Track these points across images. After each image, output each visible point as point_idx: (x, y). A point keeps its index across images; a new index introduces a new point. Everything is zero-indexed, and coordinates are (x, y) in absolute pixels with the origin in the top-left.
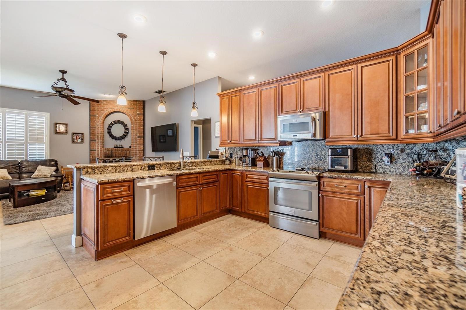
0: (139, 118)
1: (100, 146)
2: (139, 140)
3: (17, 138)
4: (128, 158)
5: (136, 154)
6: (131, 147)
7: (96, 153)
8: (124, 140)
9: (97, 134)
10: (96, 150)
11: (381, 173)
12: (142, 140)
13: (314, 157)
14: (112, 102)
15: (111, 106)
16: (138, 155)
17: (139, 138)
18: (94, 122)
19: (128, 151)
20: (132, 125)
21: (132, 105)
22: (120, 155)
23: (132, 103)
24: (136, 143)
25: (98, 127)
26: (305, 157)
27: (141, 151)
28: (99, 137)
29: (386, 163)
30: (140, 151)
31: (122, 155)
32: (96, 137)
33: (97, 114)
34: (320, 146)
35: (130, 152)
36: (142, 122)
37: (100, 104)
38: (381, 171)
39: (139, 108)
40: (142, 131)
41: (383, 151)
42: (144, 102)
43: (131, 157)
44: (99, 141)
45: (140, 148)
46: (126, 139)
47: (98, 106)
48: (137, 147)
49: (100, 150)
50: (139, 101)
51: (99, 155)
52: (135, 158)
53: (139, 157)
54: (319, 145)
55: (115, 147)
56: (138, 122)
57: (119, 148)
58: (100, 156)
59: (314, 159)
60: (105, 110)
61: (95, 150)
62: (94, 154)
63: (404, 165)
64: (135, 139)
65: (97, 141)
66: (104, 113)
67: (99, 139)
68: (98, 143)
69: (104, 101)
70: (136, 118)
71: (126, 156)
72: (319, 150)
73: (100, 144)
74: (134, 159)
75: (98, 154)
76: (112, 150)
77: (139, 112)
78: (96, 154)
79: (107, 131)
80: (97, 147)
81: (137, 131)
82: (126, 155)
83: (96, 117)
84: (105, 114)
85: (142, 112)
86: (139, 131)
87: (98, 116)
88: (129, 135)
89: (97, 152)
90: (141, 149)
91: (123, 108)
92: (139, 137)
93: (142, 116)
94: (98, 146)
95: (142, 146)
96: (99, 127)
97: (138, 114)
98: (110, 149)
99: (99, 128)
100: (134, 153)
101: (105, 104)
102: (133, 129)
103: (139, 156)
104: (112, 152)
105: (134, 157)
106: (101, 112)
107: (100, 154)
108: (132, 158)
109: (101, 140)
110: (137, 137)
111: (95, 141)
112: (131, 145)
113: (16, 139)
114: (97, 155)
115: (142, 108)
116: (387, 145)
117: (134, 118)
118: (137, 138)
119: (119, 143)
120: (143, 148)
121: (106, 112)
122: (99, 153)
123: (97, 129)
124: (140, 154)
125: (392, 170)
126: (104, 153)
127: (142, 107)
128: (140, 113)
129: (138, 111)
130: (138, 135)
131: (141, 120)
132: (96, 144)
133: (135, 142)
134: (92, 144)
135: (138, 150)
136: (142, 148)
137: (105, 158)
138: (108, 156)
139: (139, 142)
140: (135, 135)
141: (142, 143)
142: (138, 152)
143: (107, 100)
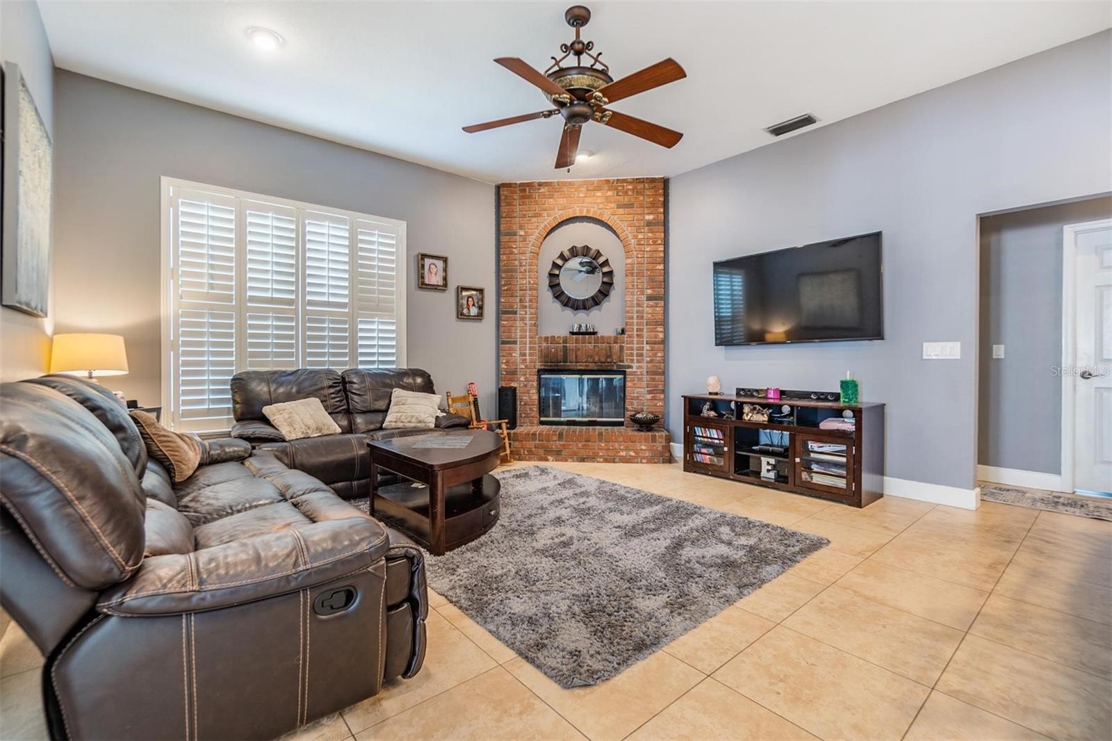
0: (650, 235)
1: (528, 328)
2: (650, 310)
3: (332, 299)
4: (615, 368)
5: (642, 355)
6: (623, 332)
7: (518, 352)
8: (601, 310)
9: (520, 290)
10: (518, 343)
12: (659, 310)
14: (565, 189)
15: (562, 201)
16: (648, 359)
17: (651, 303)
18: (512, 253)
19: (617, 346)
20: (629, 261)
21: (630, 193)
22: (592, 357)
23: (630, 187)
24: (642, 318)
25: (522, 269)
28: (527, 299)
30: (655, 343)
31: (597, 359)
32: (518, 301)
33: (521, 228)
35: (621, 348)
36: (661, 248)
37: (529, 197)
39: (653, 205)
40: (662, 278)
42: (666, 182)
43: (626, 363)
44: (526, 312)
45: (652, 334)
46: (606, 305)
47: (524, 204)
48: (645, 333)
49: (530, 343)
50: (653, 180)
51: (528, 357)
52: (638, 368)
53: (650, 365)
55: (573, 334)
56: (648, 249)
57: (587, 336)
58: (528, 361)
60: (545, 214)
61: (515, 342)
62: (511, 355)
64: (638, 305)
65: (521, 312)
66: (542, 225)
67: (525, 307)
68: (523, 319)
69: (540, 184)
70: (640, 236)
71: (609, 360)
73: (528, 322)
74: (634, 369)
75: (524, 355)
76: (565, 341)
77: (651, 217)
78: (516, 354)
79: (547, 281)
80: (518, 334)
81: (645, 279)
82: (610, 356)
83: (518, 237)
84: (546, 226)
85: (662, 217)
86: (651, 280)
87: (522, 233)
88: (615, 294)
89: (520, 348)
90: (655, 337)
91: (601, 206)
92: (650, 298)
93: (662, 228)
94: (523, 330)
95: (660, 329)
96: (528, 268)
97: (649, 224)
98: (559, 337)
99: (525, 270)
100: (635, 352)
101: (544, 196)
102: (632, 274)
103: (651, 361)
104: (565, 348)
105: (635, 365)
106: (534, 220)
107: (530, 355)
108: (630, 367)
109: (534, 311)
110: (644, 298)
111: (515, 313)
112: (627, 324)
113: (329, 304)
114: (519, 359)
115: (660, 204)
117: (635, 237)
118: (645, 302)
119: (583, 319)
120: (664, 335)
121: (548, 221)
122: (527, 352)
123: (519, 275)
124: (655, 355)
126: (540, 351)
127: (662, 199)
128: (654, 219)
129: (649, 214)
130: (649, 292)
131: (659, 242)
132: (518, 323)
133: (637, 316)
134: (506, 323)
135: (647, 343)
136: (661, 335)
137: (545, 365)
138: (553, 361)
139: (650, 316)
140: (639, 293)
141: (660, 317)
142: (647, 347)
143: (551, 183)
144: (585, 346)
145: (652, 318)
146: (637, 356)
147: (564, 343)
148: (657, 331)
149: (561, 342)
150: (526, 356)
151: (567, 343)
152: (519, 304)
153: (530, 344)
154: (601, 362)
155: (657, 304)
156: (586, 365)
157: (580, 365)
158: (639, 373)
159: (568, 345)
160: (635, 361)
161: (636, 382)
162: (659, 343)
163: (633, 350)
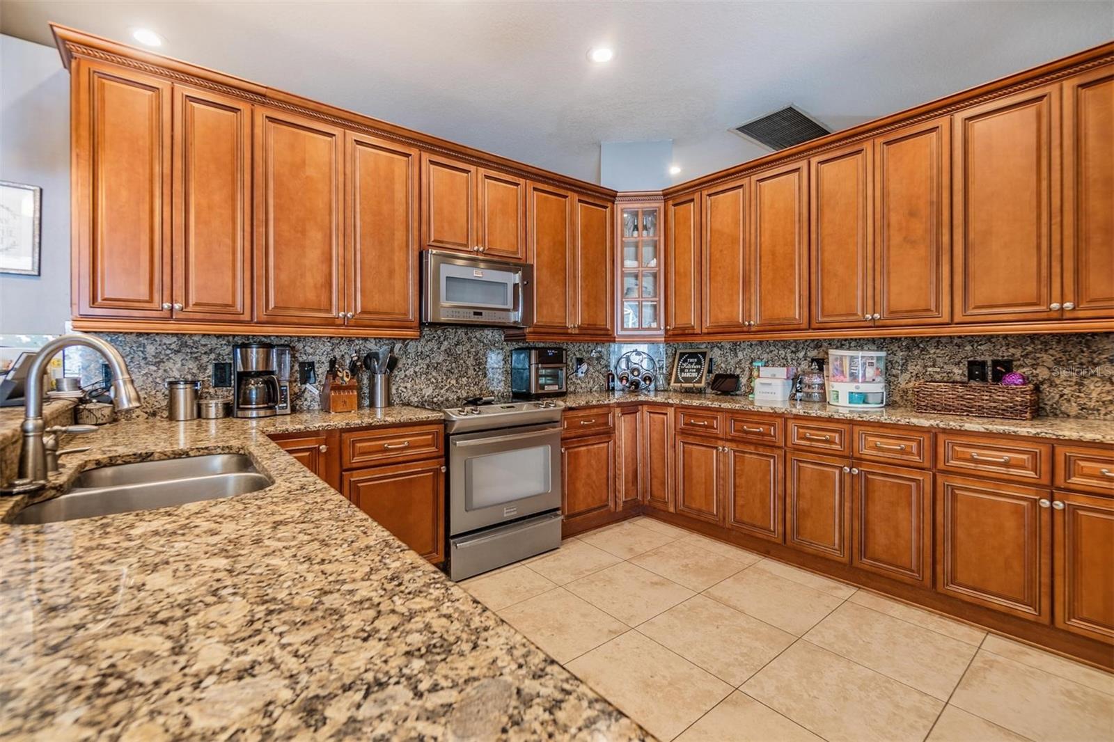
11: (571, 392)
13: (472, 368)
26: (452, 368)
29: (580, 375)
34: (483, 342)
38: (572, 389)
41: (575, 354)
54: (482, 339)
59: (471, 372)
63: (594, 375)
72: (482, 352)
116: (578, 345)
125: (583, 385)
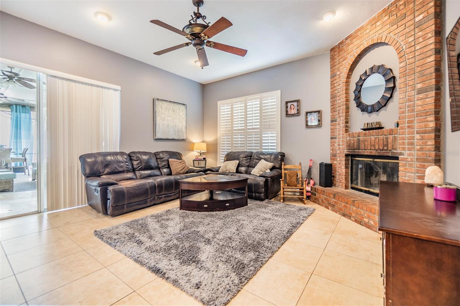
0: (421, 33)
1: (342, 129)
2: (420, 103)
4: (390, 155)
5: (412, 144)
6: (398, 125)
7: (337, 143)
8: (386, 110)
9: (339, 107)
10: (337, 138)
12: (430, 100)
14: (359, 33)
15: (358, 42)
16: (418, 147)
17: (421, 96)
18: (335, 86)
19: (391, 137)
20: (404, 64)
21: (403, 7)
22: (374, 146)
24: (413, 110)
25: (339, 94)
27: (430, 132)
28: (341, 111)
30: (425, 132)
31: (377, 147)
32: (337, 113)
33: (338, 69)
35: (395, 138)
37: (341, 50)
39: (423, 4)
40: (433, 70)
43: (399, 151)
44: (340, 119)
45: (423, 124)
46: (390, 105)
47: (339, 55)
48: (416, 125)
51: (341, 147)
52: (409, 155)
53: (420, 153)
55: (364, 130)
56: (419, 48)
57: (371, 131)
58: (341, 149)
60: (349, 56)
62: (334, 145)
64: (409, 100)
65: (338, 120)
67: (340, 116)
68: (339, 124)
69: (346, 39)
70: (411, 39)
71: (386, 148)
73: (342, 125)
74: (406, 156)
76: (359, 135)
77: (421, 16)
78: (336, 145)
80: (338, 133)
81: (417, 75)
82: (387, 145)
83: (337, 76)
84: (349, 64)
86: (422, 74)
87: (339, 73)
88: (397, 94)
89: (338, 141)
90: (426, 126)
91: (380, 32)
92: (420, 92)
95: (432, 118)
96: (342, 92)
98: (355, 133)
100: (406, 141)
101: (349, 45)
103: (421, 149)
104: (359, 139)
105: (406, 152)
106: (344, 62)
107: (342, 145)
108: (401, 154)
109: (344, 118)
111: (336, 121)
112: (399, 119)
114: (337, 148)
118: (416, 96)
119: (373, 118)
120: (436, 124)
121: (351, 60)
122: (341, 143)
123: (338, 98)
124: (425, 144)
126: (347, 143)
129: (419, 15)
130: (419, 86)
131: (430, 35)
132: (338, 127)
133: (408, 110)
134: (332, 127)
135: (417, 133)
136: (432, 125)
137: (348, 152)
138: (353, 149)
139: (420, 107)
140: (410, 90)
141: (431, 107)
142: (417, 136)
143: (351, 34)
144: (371, 138)
145: (422, 109)
146: (408, 145)
147: (358, 137)
148: (427, 121)
149: (356, 136)
150: (340, 146)
151: (360, 137)
152: (338, 115)
153: (342, 138)
154: (380, 150)
155: (427, 95)
156: (370, 152)
157: (367, 152)
158: (409, 160)
159: (361, 138)
160: (407, 149)
161: (407, 167)
162: (429, 133)
163: (404, 139)
